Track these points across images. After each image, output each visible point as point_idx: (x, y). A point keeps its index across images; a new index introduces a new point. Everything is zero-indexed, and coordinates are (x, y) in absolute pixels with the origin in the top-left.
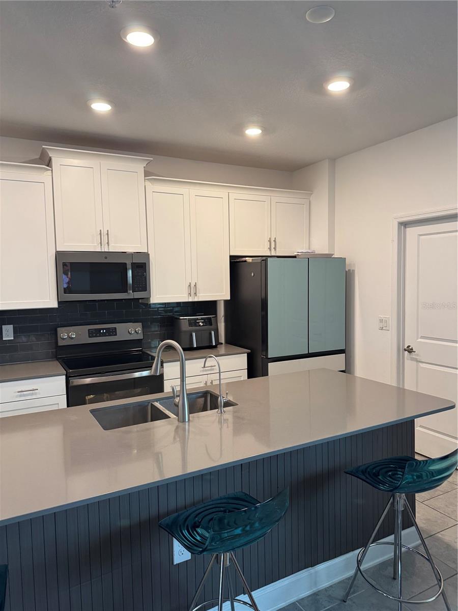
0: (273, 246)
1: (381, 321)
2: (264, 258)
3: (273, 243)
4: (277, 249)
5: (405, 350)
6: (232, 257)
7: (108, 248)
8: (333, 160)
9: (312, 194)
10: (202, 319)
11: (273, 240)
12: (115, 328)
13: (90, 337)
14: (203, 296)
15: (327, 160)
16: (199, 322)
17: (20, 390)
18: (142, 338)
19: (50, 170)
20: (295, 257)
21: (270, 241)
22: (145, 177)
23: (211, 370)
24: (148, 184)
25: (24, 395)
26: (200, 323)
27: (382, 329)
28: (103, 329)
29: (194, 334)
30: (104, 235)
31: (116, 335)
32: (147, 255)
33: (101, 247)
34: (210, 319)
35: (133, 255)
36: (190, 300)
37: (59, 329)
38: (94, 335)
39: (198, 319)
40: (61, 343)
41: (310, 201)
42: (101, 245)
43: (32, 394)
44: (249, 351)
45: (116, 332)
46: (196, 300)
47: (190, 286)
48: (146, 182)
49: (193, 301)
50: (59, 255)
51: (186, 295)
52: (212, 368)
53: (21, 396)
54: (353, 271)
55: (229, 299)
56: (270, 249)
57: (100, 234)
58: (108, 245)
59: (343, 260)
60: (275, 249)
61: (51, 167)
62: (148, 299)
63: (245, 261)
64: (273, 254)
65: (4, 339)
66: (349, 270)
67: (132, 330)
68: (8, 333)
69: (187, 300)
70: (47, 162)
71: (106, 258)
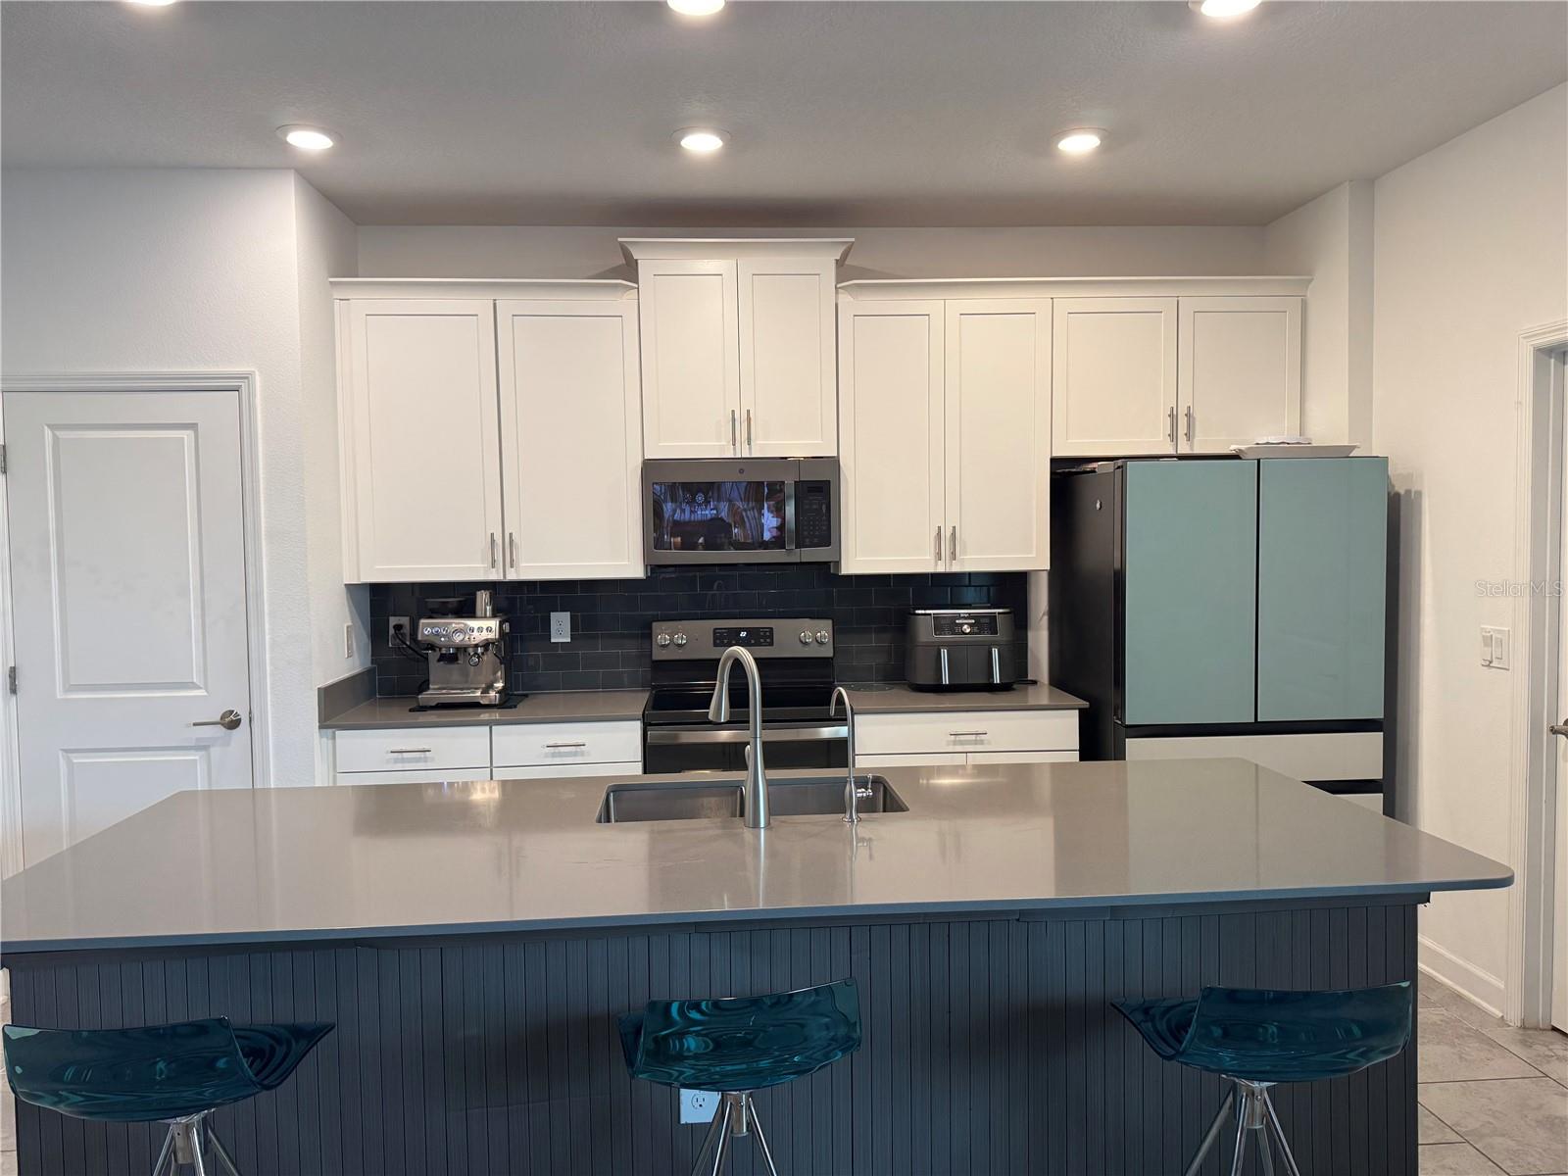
0: (1182, 429)
1: (1488, 641)
2: (1118, 463)
3: (1180, 421)
4: (1195, 438)
5: (1554, 731)
6: (1055, 462)
7: (750, 449)
8: (1367, 183)
9: (1311, 281)
10: (970, 616)
11: (1182, 411)
12: (772, 629)
14: (975, 561)
15: (1348, 183)
16: (962, 625)
17: (551, 743)
18: (831, 655)
19: (633, 288)
21: (1173, 416)
22: (838, 282)
23: (976, 742)
24: (845, 299)
25: (560, 755)
26: (966, 627)
27: (1489, 665)
28: (743, 630)
29: (944, 653)
30: (741, 423)
31: (771, 644)
32: (833, 463)
33: (734, 449)
34: (993, 617)
35: (798, 463)
36: (941, 569)
37: (654, 624)
38: (726, 641)
39: (959, 617)
40: (658, 655)
41: (1304, 303)
42: (734, 445)
43: (575, 754)
44: (1085, 704)
45: (771, 637)
46: (956, 568)
47: (939, 534)
48: (840, 296)
49: (948, 570)
50: (650, 468)
51: (930, 556)
52: (979, 737)
53: (554, 755)
54: (1419, 494)
55: (1047, 567)
56: (1173, 436)
57: (733, 419)
58: (749, 444)
59: (1383, 461)
60: (1189, 436)
61: (637, 282)
62: (838, 564)
63: (1093, 471)
64: (1183, 449)
65: (553, 640)
66: (1408, 492)
67: (807, 635)
68: (561, 629)
69: (930, 570)
70: (628, 271)
71: (741, 471)
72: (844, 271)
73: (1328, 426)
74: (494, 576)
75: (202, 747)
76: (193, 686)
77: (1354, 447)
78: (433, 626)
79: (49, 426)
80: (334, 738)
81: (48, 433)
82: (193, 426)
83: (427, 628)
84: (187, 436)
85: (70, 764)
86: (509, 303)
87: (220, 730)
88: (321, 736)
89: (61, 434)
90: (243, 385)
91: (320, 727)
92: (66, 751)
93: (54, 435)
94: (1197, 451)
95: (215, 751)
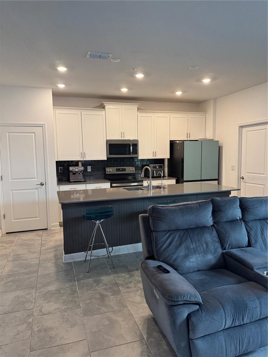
0: (188, 136)
1: (232, 167)
2: (183, 141)
3: (188, 135)
4: (190, 137)
5: (241, 178)
6: (171, 141)
7: (124, 138)
8: (215, 99)
9: (206, 113)
10: (158, 166)
11: (188, 133)
12: (125, 169)
13: (116, 171)
14: (159, 157)
15: (213, 99)
18: (135, 172)
19: (104, 110)
20: (197, 140)
21: (187, 134)
22: (137, 111)
24: (140, 114)
27: (232, 170)
28: (121, 169)
29: (155, 171)
30: (122, 134)
31: (125, 171)
32: (137, 141)
33: (121, 138)
34: (161, 166)
35: (132, 141)
36: (154, 158)
37: (106, 168)
38: (118, 171)
39: (156, 166)
40: (107, 173)
41: (206, 117)
44: (177, 178)
45: (125, 170)
47: (153, 152)
48: (138, 113)
49: (155, 158)
50: (107, 141)
51: (152, 156)
54: (223, 146)
55: (169, 158)
56: (187, 137)
57: (121, 133)
59: (218, 141)
62: (137, 157)
63: (176, 142)
64: (189, 139)
65: (88, 171)
66: (221, 146)
67: (131, 169)
68: (89, 169)
69: (152, 158)
70: (104, 107)
71: (123, 142)
72: (138, 109)
73: (209, 136)
74: (82, 159)
75: (37, 189)
76: (35, 178)
77: (214, 139)
78: (72, 168)
79: (8, 132)
80: (59, 187)
81: (7, 133)
82: (34, 133)
83: (71, 168)
84: (33, 134)
85: (13, 193)
86: (84, 112)
87: (40, 186)
88: (57, 186)
89: (10, 134)
90: (44, 126)
91: (57, 185)
92: (12, 190)
93: (8, 134)
94: (190, 140)
95: (39, 189)
